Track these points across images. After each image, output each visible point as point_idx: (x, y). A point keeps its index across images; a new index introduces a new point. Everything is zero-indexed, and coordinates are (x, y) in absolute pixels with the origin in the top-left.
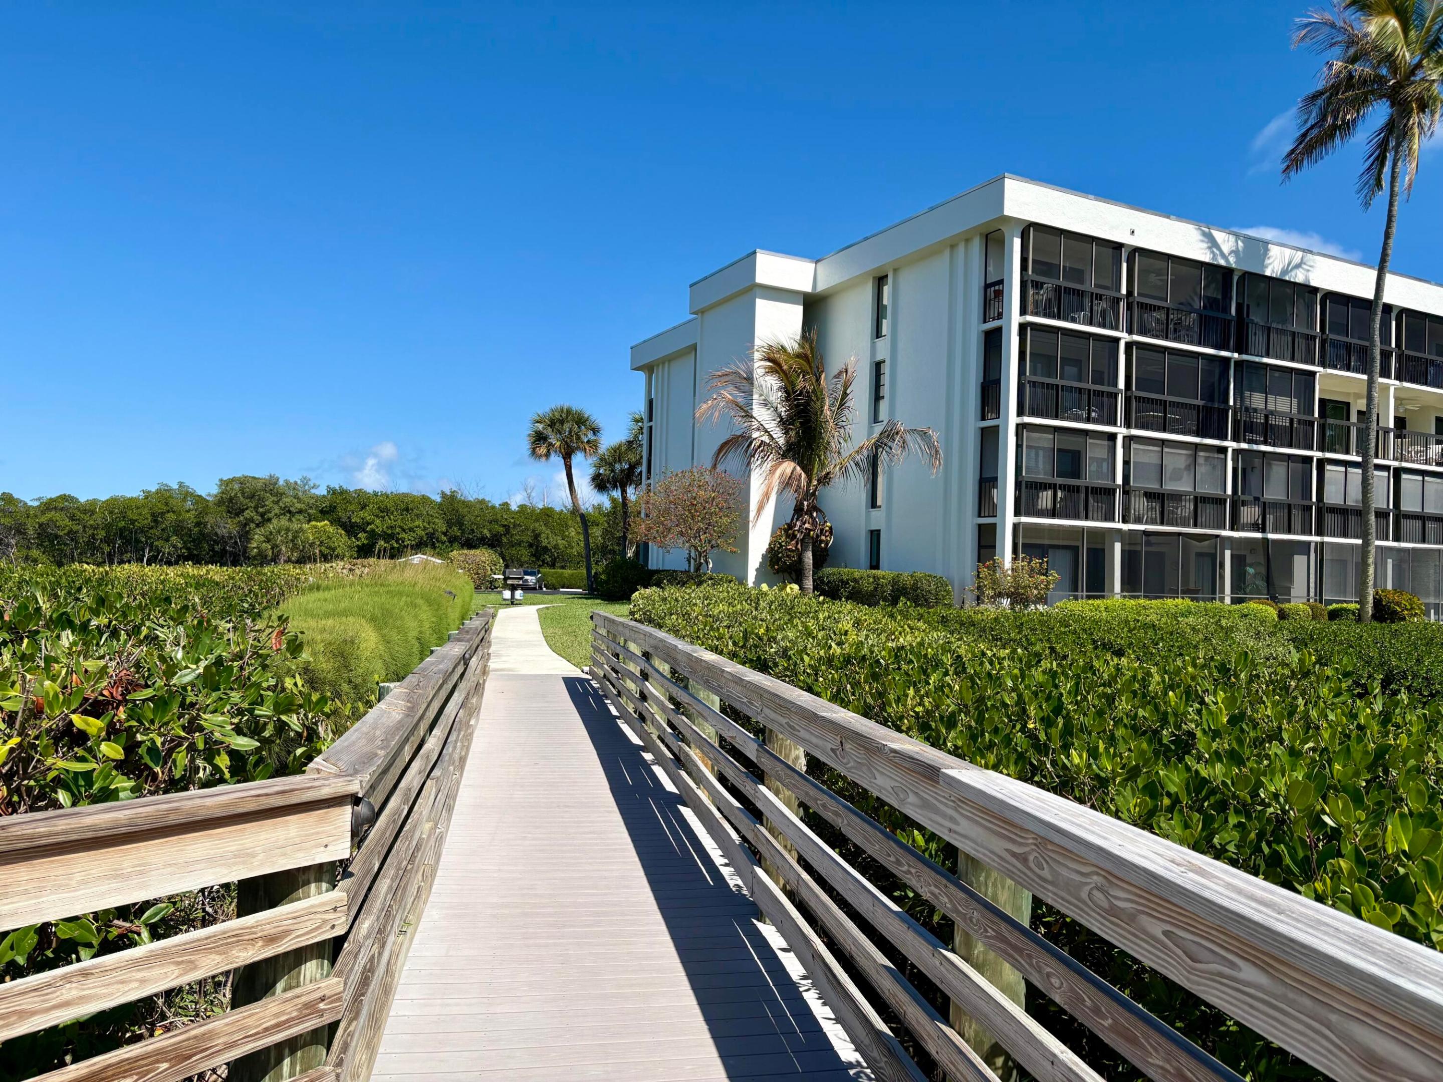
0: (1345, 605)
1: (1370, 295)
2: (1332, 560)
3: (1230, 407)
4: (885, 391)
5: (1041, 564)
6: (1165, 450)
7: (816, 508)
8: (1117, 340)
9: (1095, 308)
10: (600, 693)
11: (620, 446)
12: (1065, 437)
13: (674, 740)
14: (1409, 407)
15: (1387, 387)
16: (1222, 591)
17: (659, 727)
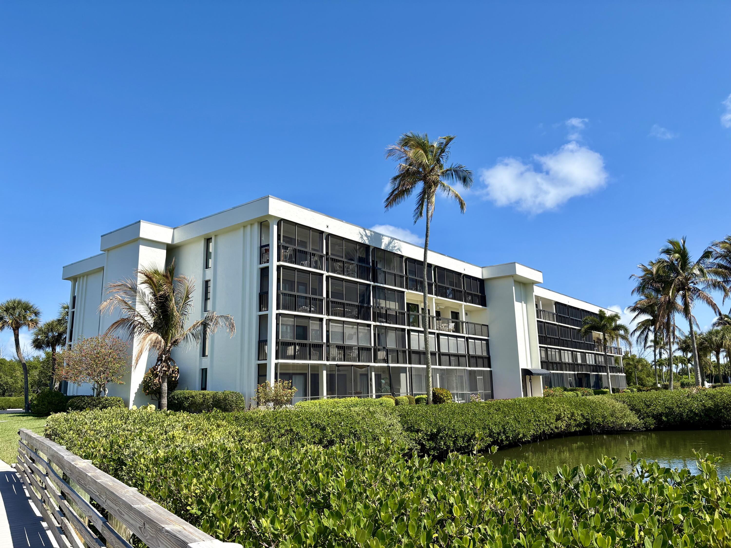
0: (422, 396)
1: (422, 259)
2: (416, 375)
3: (371, 306)
4: (210, 295)
5: (288, 383)
6: (345, 326)
7: (170, 359)
8: (322, 275)
9: (312, 259)
10: (21, 481)
11: (53, 322)
12: (300, 320)
13: (60, 516)
14: (441, 307)
15: (432, 299)
16: (372, 392)
17: (52, 507)
